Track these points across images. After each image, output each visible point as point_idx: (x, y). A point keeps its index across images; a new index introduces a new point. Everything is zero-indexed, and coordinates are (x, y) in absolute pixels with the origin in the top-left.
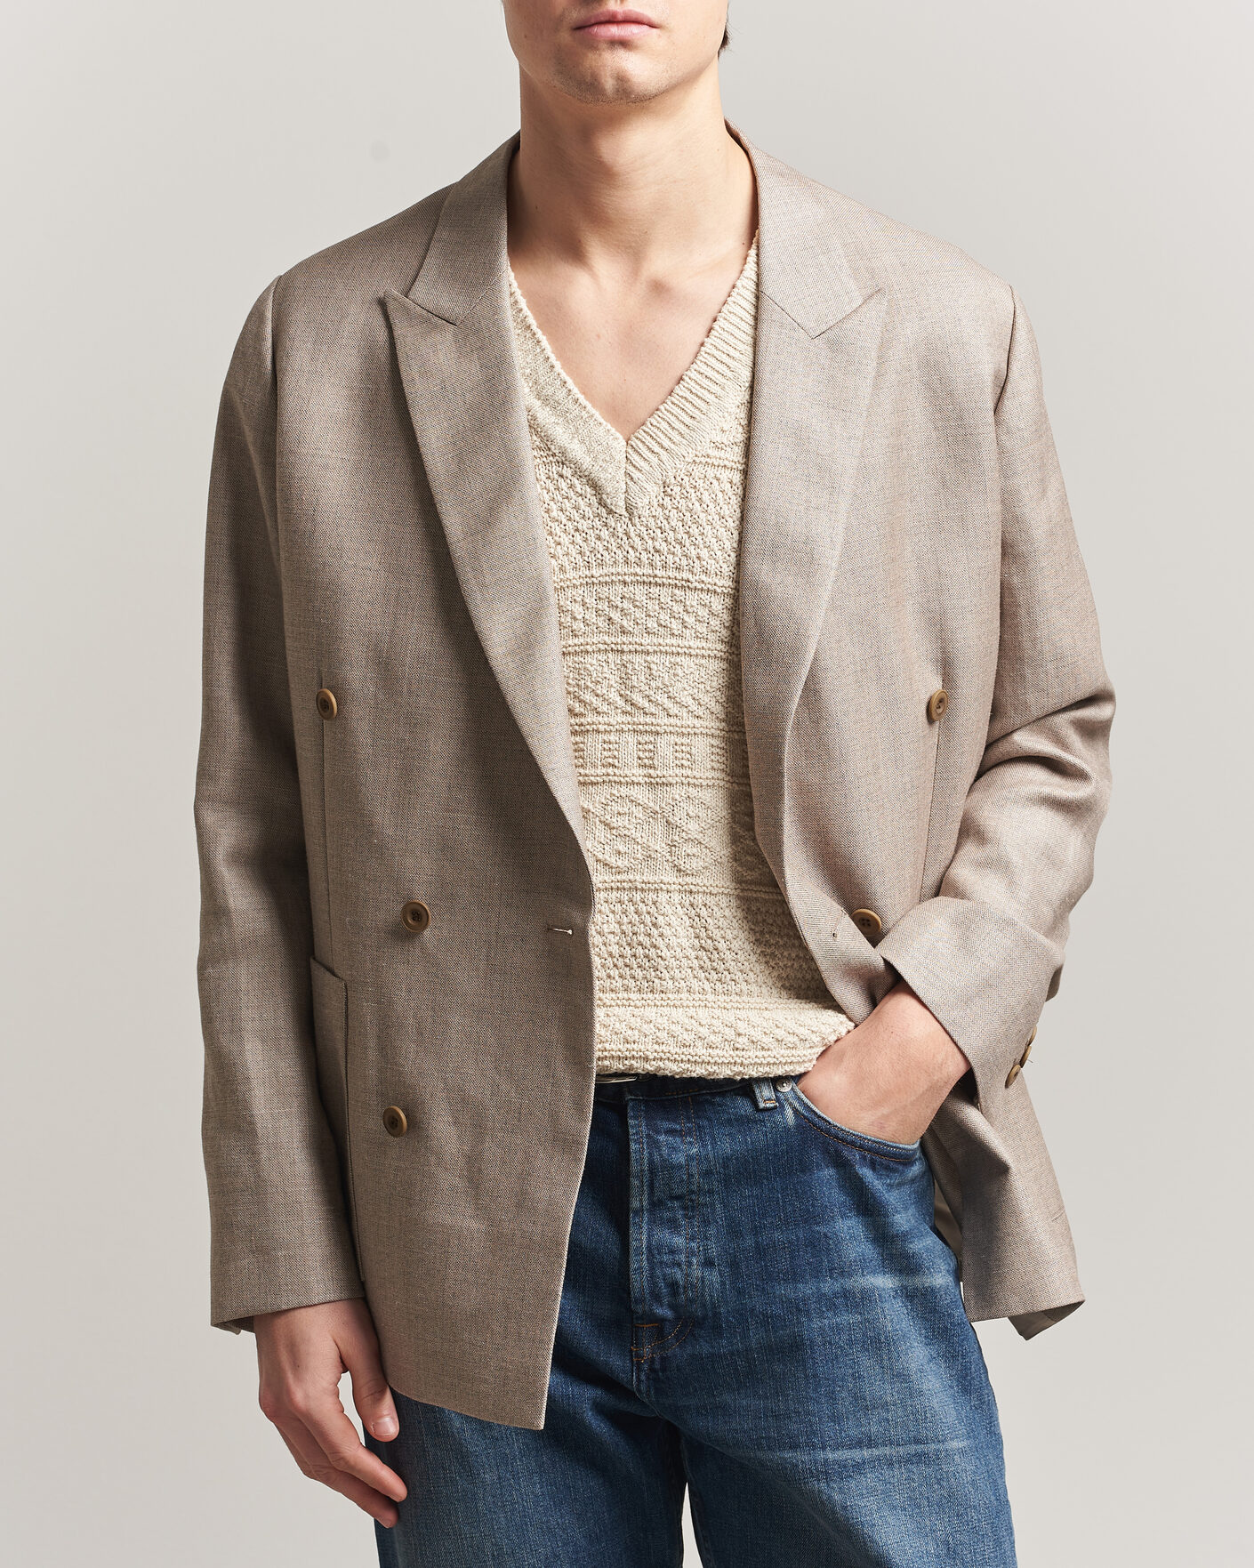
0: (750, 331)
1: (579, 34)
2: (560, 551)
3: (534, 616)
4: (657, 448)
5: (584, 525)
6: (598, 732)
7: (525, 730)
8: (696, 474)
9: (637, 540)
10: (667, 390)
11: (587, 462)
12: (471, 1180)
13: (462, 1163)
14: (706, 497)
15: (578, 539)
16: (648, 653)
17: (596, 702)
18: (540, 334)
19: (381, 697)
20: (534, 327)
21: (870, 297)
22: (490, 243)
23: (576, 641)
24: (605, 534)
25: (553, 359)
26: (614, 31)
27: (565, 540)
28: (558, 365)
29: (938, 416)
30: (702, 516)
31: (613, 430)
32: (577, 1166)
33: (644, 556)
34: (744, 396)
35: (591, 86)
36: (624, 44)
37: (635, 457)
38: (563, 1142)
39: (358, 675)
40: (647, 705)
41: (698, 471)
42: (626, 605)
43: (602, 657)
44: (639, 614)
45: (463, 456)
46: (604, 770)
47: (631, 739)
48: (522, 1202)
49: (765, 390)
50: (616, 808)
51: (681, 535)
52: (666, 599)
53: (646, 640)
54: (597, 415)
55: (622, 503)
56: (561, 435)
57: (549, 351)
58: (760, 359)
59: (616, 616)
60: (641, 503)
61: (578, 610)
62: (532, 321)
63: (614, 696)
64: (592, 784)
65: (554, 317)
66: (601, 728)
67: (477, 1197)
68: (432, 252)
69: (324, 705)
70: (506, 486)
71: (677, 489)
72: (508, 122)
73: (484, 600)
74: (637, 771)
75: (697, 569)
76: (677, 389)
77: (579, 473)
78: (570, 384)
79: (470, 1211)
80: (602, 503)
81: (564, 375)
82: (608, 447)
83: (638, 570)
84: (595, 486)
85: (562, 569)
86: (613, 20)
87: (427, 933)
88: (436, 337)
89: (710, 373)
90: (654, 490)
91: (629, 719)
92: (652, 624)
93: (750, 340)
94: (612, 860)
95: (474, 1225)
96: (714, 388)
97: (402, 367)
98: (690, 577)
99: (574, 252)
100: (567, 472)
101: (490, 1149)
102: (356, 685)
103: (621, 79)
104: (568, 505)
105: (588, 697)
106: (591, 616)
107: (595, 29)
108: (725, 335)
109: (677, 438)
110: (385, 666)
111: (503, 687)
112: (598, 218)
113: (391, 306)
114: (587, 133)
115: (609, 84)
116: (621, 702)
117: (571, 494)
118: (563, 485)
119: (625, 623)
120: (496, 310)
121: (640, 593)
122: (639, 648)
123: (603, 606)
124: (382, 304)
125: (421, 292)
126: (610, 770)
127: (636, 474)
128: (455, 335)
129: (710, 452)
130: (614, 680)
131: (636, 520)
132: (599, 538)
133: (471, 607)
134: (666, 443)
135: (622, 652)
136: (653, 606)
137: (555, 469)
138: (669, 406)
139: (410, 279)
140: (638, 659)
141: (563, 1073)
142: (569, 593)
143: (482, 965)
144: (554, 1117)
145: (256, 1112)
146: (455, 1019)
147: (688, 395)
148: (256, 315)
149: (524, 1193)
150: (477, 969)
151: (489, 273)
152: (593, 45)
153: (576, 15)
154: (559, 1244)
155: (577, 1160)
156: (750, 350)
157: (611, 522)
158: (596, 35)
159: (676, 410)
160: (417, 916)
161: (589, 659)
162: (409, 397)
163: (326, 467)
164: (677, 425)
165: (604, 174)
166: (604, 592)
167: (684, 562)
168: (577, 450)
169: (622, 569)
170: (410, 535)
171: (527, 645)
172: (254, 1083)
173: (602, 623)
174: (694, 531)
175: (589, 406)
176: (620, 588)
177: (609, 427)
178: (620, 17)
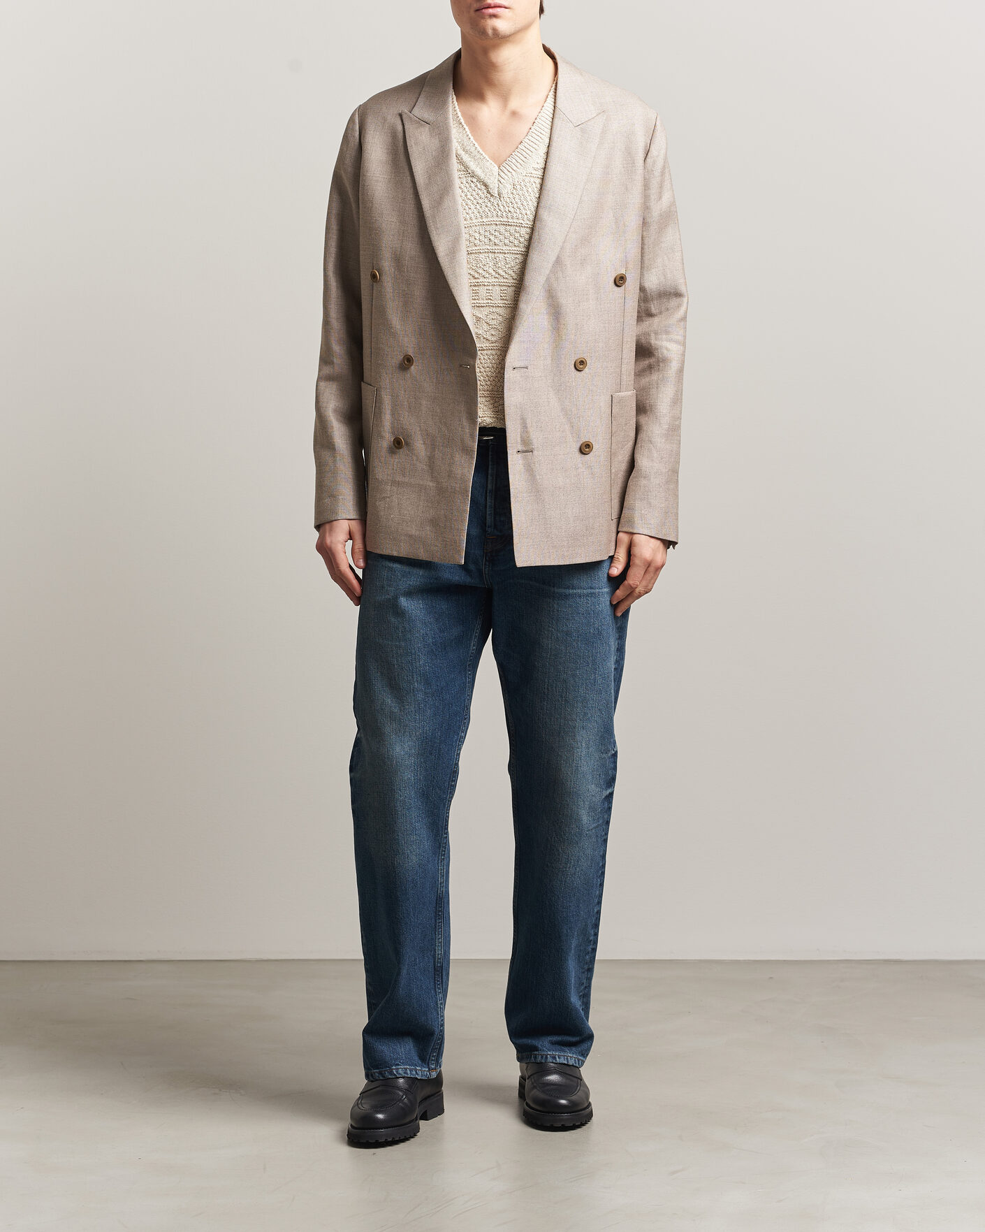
0: (550, 124)
1: (478, 13)
2: (470, 212)
3: (456, 240)
4: (511, 170)
5: (480, 201)
6: (484, 285)
7: (451, 286)
8: (526, 180)
9: (502, 207)
10: (515, 147)
11: (482, 176)
12: (430, 466)
13: (426, 459)
14: (530, 190)
15: (478, 207)
16: (505, 253)
17: (484, 273)
18: (465, 126)
19: (396, 273)
20: (463, 123)
21: (600, 114)
22: (445, 93)
23: (476, 248)
24: (489, 204)
25: (470, 135)
26: (491, 11)
27: (473, 207)
28: (472, 138)
29: (625, 162)
30: (528, 197)
31: (493, 163)
32: (473, 460)
33: (504, 214)
34: (545, 150)
35: (483, 32)
36: (495, 16)
37: (502, 174)
38: (466, 450)
39: (387, 265)
40: (504, 274)
41: (527, 179)
42: (496, 233)
43: (486, 255)
44: (502, 237)
45: (430, 178)
46: (487, 301)
47: (498, 288)
48: (450, 474)
49: (554, 144)
50: (491, 317)
51: (519, 205)
52: (513, 231)
53: (504, 248)
54: (487, 157)
55: (497, 192)
56: (473, 166)
57: (468, 133)
58: (553, 135)
59: (492, 238)
60: (504, 192)
61: (477, 235)
62: (462, 121)
63: (491, 271)
64: (482, 306)
65: (472, 121)
66: (486, 284)
67: (432, 473)
68: (422, 96)
69: (374, 276)
70: (445, 189)
71: (519, 187)
72: (457, 45)
73: (437, 234)
74: (499, 302)
75: (525, 219)
76: (520, 146)
77: (479, 180)
78: (477, 145)
79: (429, 479)
80: (488, 192)
81: (474, 142)
82: (491, 170)
83: (502, 219)
84: (486, 185)
85: (471, 219)
86: (489, 7)
87: (412, 367)
88: (422, 129)
89: (533, 140)
90: (510, 187)
91: (497, 280)
92: (507, 241)
93: (550, 127)
94: (489, 338)
95: (431, 484)
96: (535, 146)
97: (408, 140)
98: (522, 222)
99: (480, 97)
100: (475, 180)
101: (438, 454)
102: (387, 269)
103: (495, 30)
104: (474, 193)
105: (481, 271)
106: (482, 238)
107: (483, 10)
108: (540, 125)
109: (518, 165)
110: (398, 260)
111: (443, 269)
112: (490, 83)
113: (404, 117)
114: (486, 51)
115: (490, 32)
116: (494, 273)
117: (476, 189)
118: (473, 185)
119: (496, 241)
120: (446, 119)
121: (502, 229)
122: (502, 251)
123: (487, 234)
124: (401, 115)
125: (416, 111)
126: (489, 301)
127: (502, 181)
128: (429, 129)
129: (532, 172)
130: (491, 264)
131: (502, 199)
132: (487, 206)
133: (432, 237)
134: (515, 168)
135: (495, 253)
136: (507, 234)
137: (469, 179)
138: (516, 153)
139: (412, 106)
140: (501, 256)
141: (465, 423)
142: (473, 228)
143: (434, 381)
144: (462, 440)
145: (335, 441)
146: (424, 402)
147: (524, 148)
148: (351, 120)
149: (451, 471)
150: (433, 382)
151: (443, 104)
152: (483, 17)
153: (476, 6)
154: (467, 491)
155: (473, 458)
156: (549, 131)
157: (492, 200)
158: (484, 13)
159: (519, 155)
160: (408, 360)
161: (481, 255)
162: (410, 153)
163: (377, 181)
164: (519, 161)
165: (493, 66)
166: (488, 228)
167: (520, 216)
168: (479, 172)
169: (495, 219)
170: (410, 206)
171: (453, 252)
172: (335, 429)
173: (486, 240)
174: (525, 203)
175: (484, 154)
176: (494, 227)
177: (492, 162)
178: (492, 5)
